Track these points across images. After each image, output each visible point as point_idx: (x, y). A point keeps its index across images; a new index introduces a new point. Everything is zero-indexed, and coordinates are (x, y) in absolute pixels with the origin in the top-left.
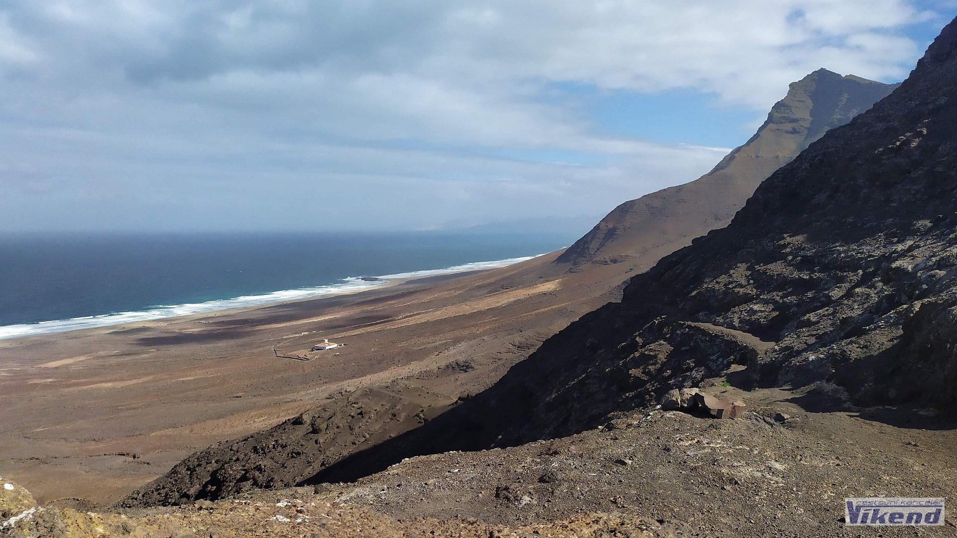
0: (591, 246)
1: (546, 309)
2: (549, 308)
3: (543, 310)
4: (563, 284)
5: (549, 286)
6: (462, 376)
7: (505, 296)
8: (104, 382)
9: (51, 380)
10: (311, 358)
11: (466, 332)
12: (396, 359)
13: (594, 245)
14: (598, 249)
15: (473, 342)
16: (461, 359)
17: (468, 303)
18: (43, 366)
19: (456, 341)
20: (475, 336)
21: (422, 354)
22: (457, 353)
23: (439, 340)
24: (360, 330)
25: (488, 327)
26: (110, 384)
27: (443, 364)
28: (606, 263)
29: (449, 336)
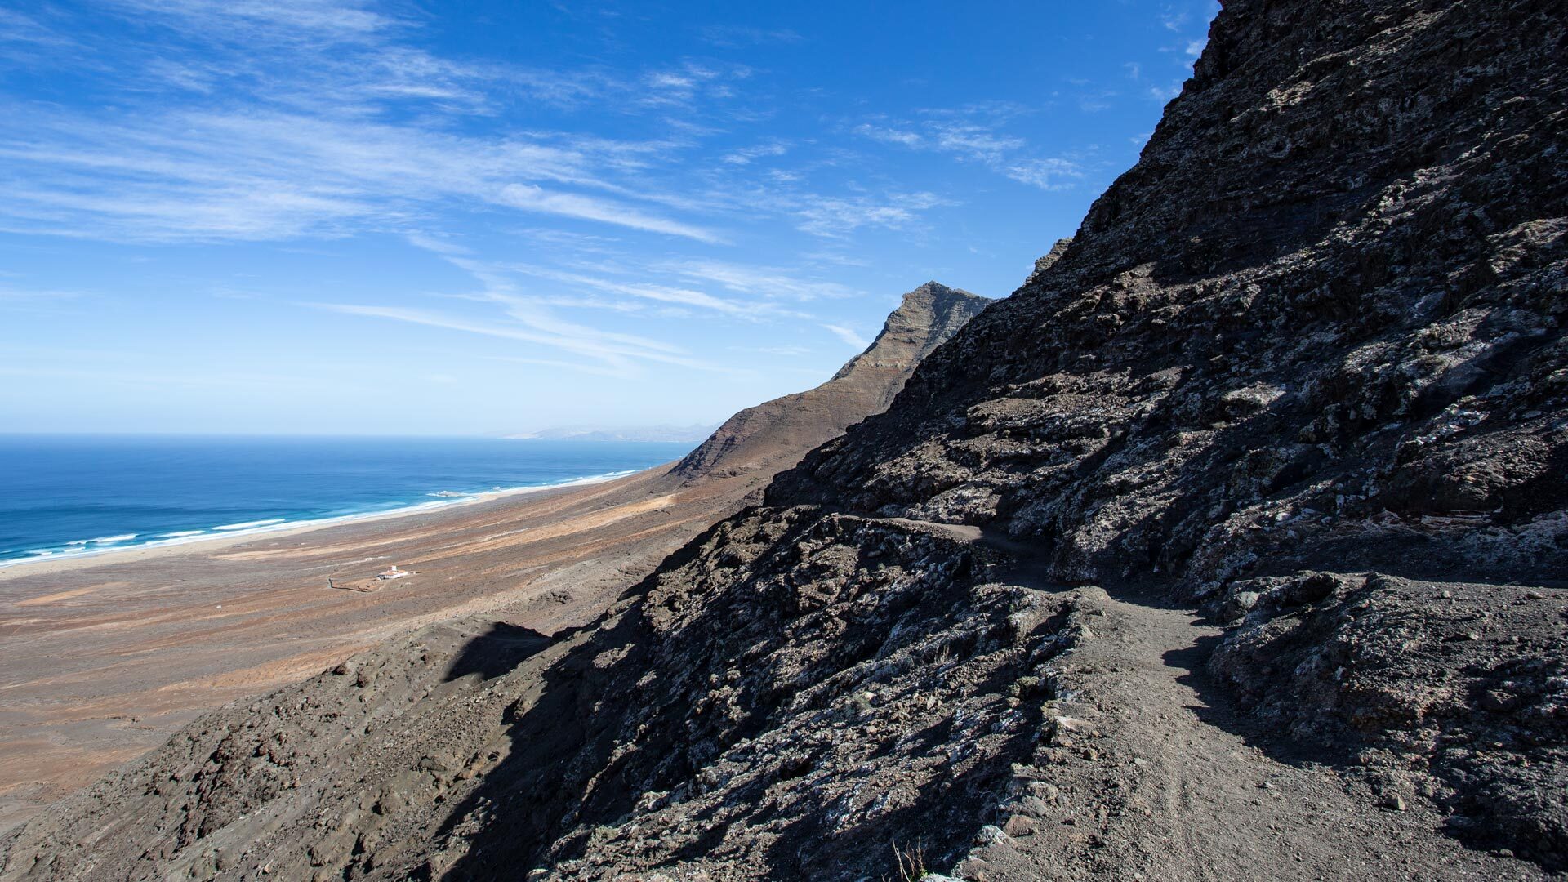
0: (707, 458)
1: (658, 528)
2: (661, 527)
3: (655, 529)
4: (678, 499)
5: (663, 502)
6: (559, 609)
7: (611, 514)
8: (107, 621)
9: (35, 620)
10: (375, 589)
11: (563, 557)
12: (479, 591)
13: (710, 457)
14: (715, 461)
15: (572, 568)
16: (558, 588)
17: (567, 521)
18: (28, 602)
19: (552, 567)
20: (573, 561)
21: (513, 582)
22: (554, 580)
23: (531, 566)
24: (438, 554)
25: (589, 550)
26: (115, 624)
27: (536, 595)
28: (725, 476)
29: (544, 561)
